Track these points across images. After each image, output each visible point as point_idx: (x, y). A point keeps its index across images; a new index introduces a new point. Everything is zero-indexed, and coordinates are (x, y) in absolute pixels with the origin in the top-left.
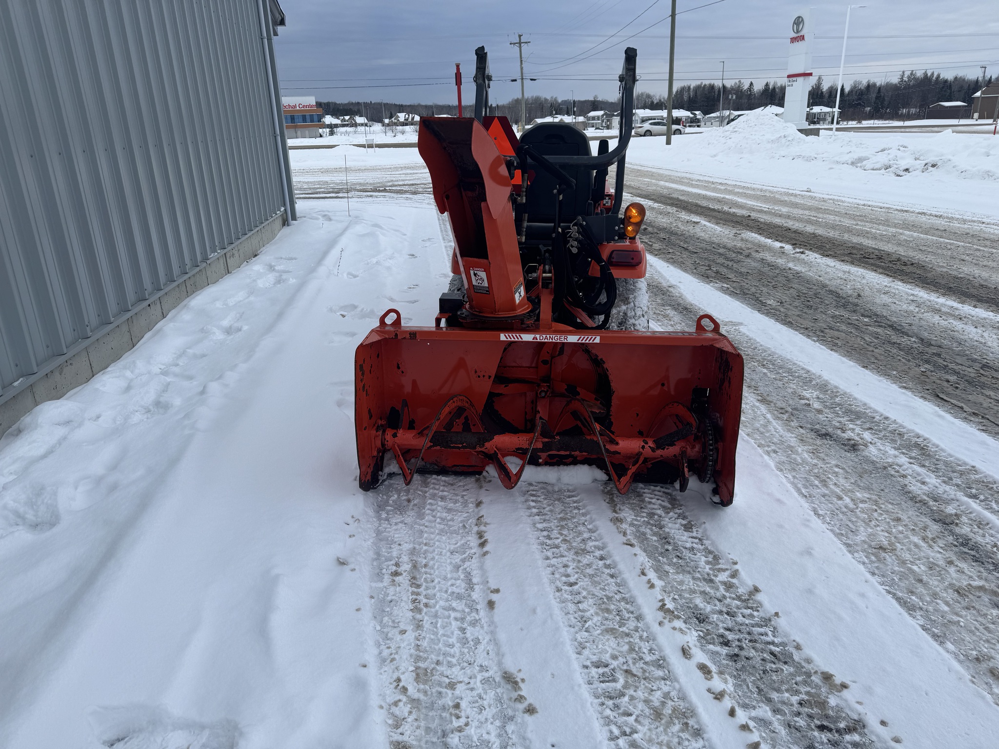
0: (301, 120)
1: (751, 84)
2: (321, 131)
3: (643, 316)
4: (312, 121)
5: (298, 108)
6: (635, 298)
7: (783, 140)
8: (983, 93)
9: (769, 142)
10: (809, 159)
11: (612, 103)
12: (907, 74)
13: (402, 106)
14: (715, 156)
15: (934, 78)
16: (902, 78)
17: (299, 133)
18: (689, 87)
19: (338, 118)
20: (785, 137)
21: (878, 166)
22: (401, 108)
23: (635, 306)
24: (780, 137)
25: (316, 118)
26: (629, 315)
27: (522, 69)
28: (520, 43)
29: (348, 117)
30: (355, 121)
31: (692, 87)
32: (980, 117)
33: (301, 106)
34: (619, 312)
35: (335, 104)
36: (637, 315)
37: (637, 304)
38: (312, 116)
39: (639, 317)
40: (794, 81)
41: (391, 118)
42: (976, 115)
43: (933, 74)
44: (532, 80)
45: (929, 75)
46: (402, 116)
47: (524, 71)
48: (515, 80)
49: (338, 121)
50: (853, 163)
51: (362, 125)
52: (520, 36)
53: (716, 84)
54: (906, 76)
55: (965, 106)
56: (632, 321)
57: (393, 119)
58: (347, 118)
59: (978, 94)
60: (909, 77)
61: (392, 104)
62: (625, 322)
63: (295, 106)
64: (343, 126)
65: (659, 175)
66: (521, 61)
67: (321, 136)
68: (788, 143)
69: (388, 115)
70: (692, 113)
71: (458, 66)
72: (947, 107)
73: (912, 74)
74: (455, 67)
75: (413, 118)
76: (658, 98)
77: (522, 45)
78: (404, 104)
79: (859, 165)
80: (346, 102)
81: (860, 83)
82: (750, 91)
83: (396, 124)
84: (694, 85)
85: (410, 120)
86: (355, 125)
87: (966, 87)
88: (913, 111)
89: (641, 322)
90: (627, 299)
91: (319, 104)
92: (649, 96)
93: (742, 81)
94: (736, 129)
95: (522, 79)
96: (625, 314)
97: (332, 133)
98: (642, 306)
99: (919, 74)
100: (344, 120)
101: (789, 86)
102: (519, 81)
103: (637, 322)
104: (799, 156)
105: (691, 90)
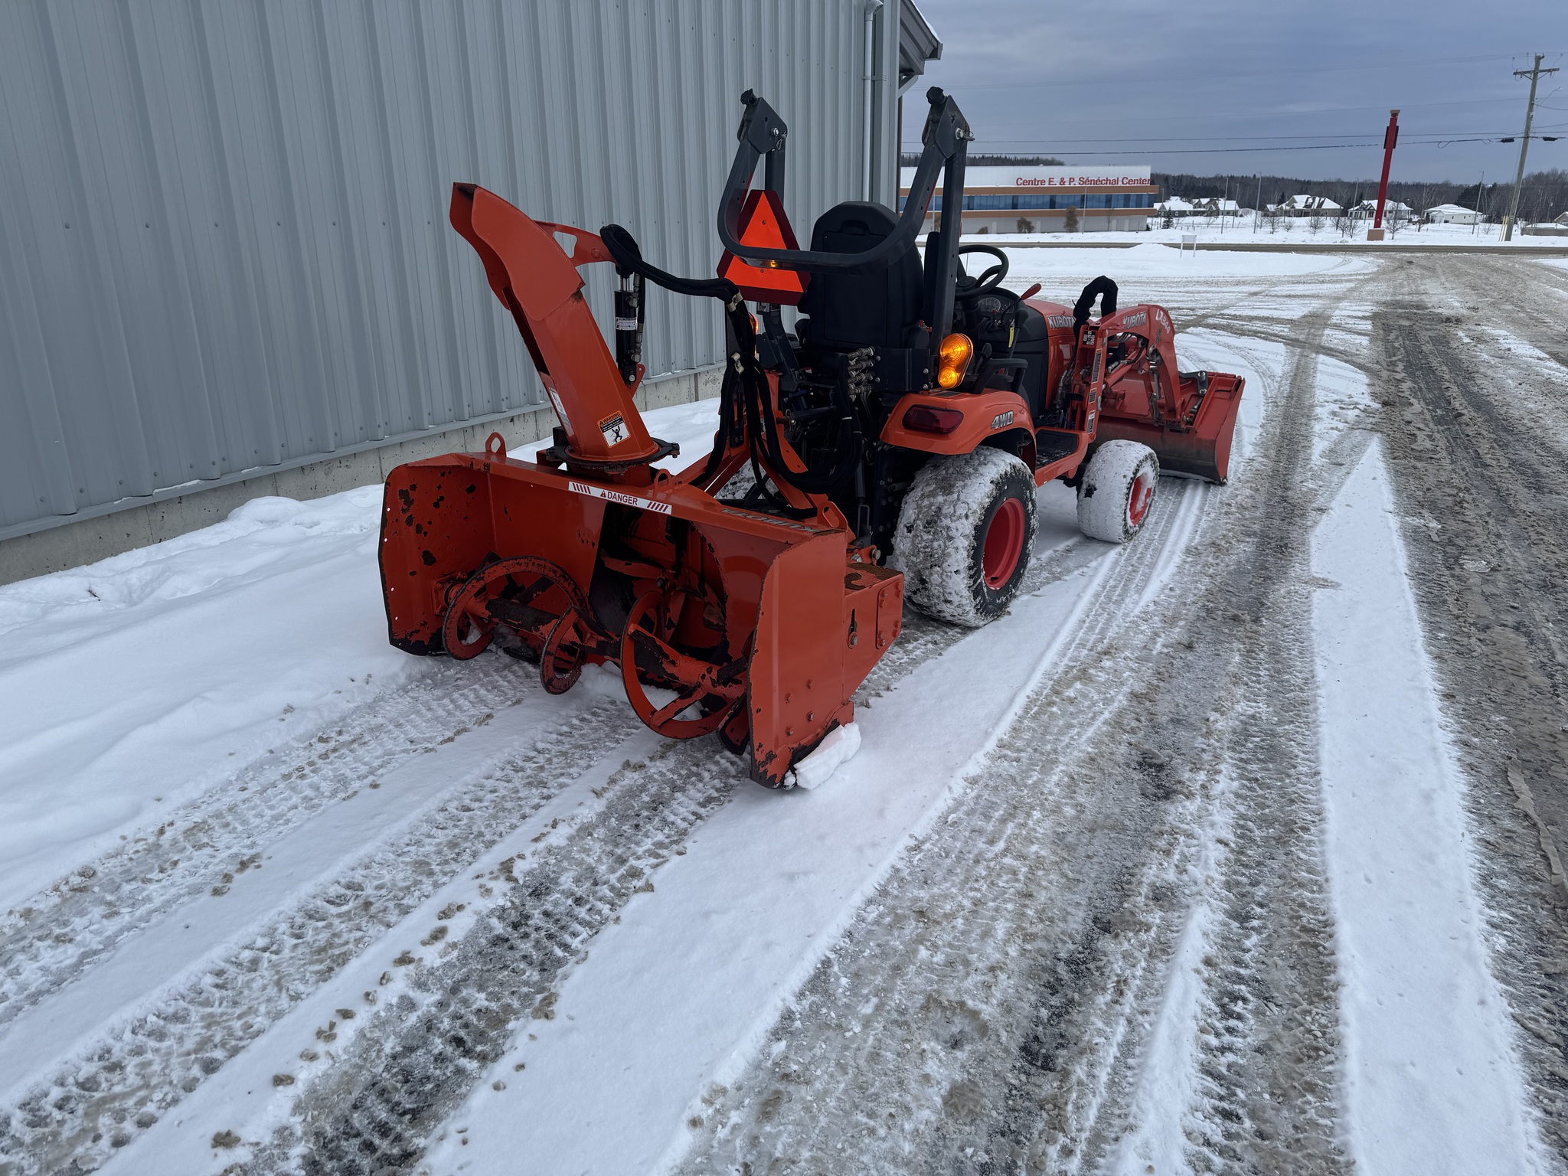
0: (1122, 202)
2: (1149, 220)
3: (967, 517)
4: (1139, 205)
5: (1120, 184)
6: (964, 487)
13: (1309, 183)
17: (1114, 223)
19: (1190, 202)
22: (1304, 187)
23: (958, 499)
25: (1145, 200)
26: (944, 511)
27: (1529, 118)
28: (1536, 72)
29: (1208, 200)
30: (1217, 206)
33: (1125, 181)
34: (932, 504)
35: (1192, 178)
36: (957, 514)
37: (962, 497)
38: (1139, 197)
39: (960, 518)
41: (1281, 202)
44: (1546, 139)
46: (1300, 201)
47: (1532, 124)
48: (1511, 140)
49: (1187, 207)
51: (1228, 213)
52: (1538, 59)
56: (946, 522)
57: (1284, 205)
58: (1204, 201)
61: (1291, 180)
62: (935, 522)
63: (1116, 181)
64: (1195, 214)
66: (1531, 105)
67: (1148, 229)
69: (1277, 198)
71: (1395, 115)
74: (1390, 117)
75: (1320, 205)
77: (1540, 75)
78: (1315, 179)
80: (1211, 176)
83: (1287, 214)
85: (1315, 206)
86: (1216, 213)
89: (960, 526)
90: (952, 486)
91: (1155, 179)
95: (1527, 137)
96: (939, 509)
97: (1167, 225)
98: (970, 501)
100: (1199, 205)
102: (1519, 142)
103: (953, 525)
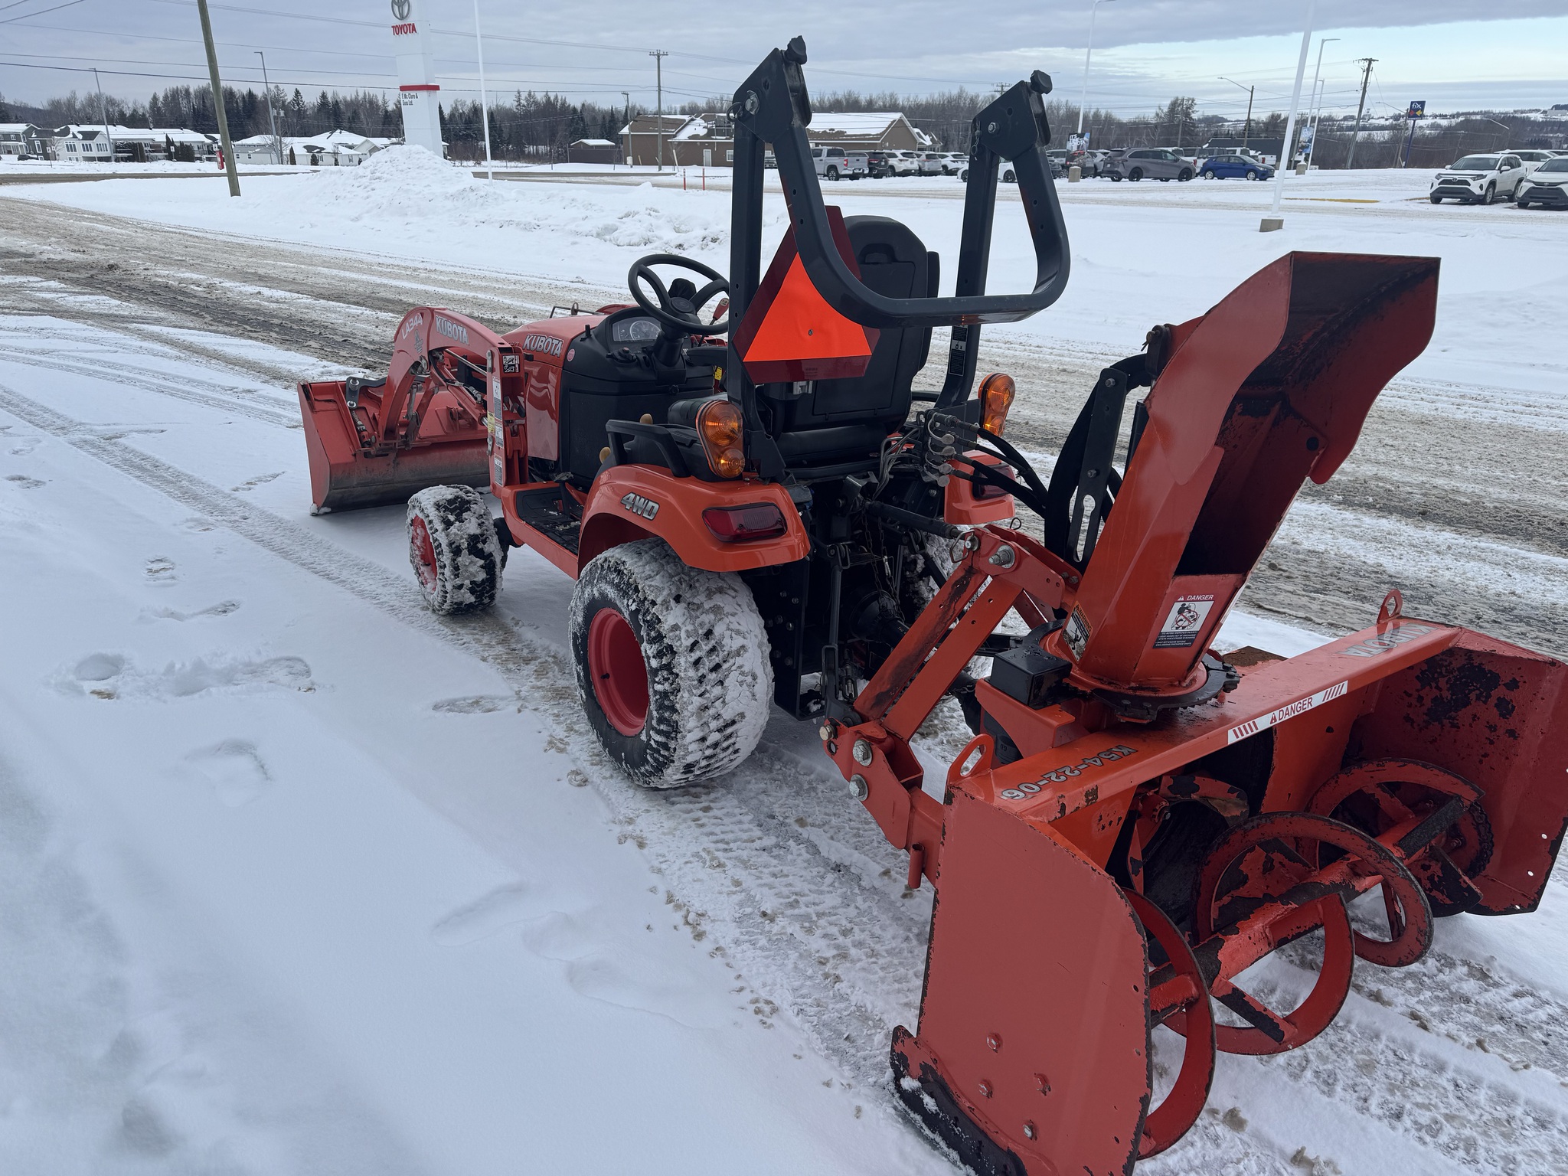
1: (297, 93)
7: (472, 195)
8: (631, 129)
9: (447, 198)
10: (528, 228)
11: (38, 111)
12: (524, 95)
14: (357, 219)
15: (559, 104)
16: (519, 101)
18: (187, 91)
20: (472, 190)
21: (635, 240)
24: (464, 190)
31: (191, 90)
32: (636, 163)
40: (412, 97)
42: (630, 160)
43: (556, 97)
45: (552, 98)
50: (598, 235)
53: (235, 89)
54: (523, 97)
55: (612, 146)
59: (625, 130)
60: (527, 100)
65: (296, 254)
68: (481, 201)
70: (207, 137)
72: (592, 147)
73: (530, 95)
76: (130, 105)
79: (607, 237)
81: (463, 104)
82: (298, 104)
84: (196, 87)
87: (599, 119)
88: (542, 149)
92: (111, 102)
93: (281, 87)
94: (378, 174)
99: (540, 97)
101: (406, 104)
104: (510, 222)
105: (193, 95)
